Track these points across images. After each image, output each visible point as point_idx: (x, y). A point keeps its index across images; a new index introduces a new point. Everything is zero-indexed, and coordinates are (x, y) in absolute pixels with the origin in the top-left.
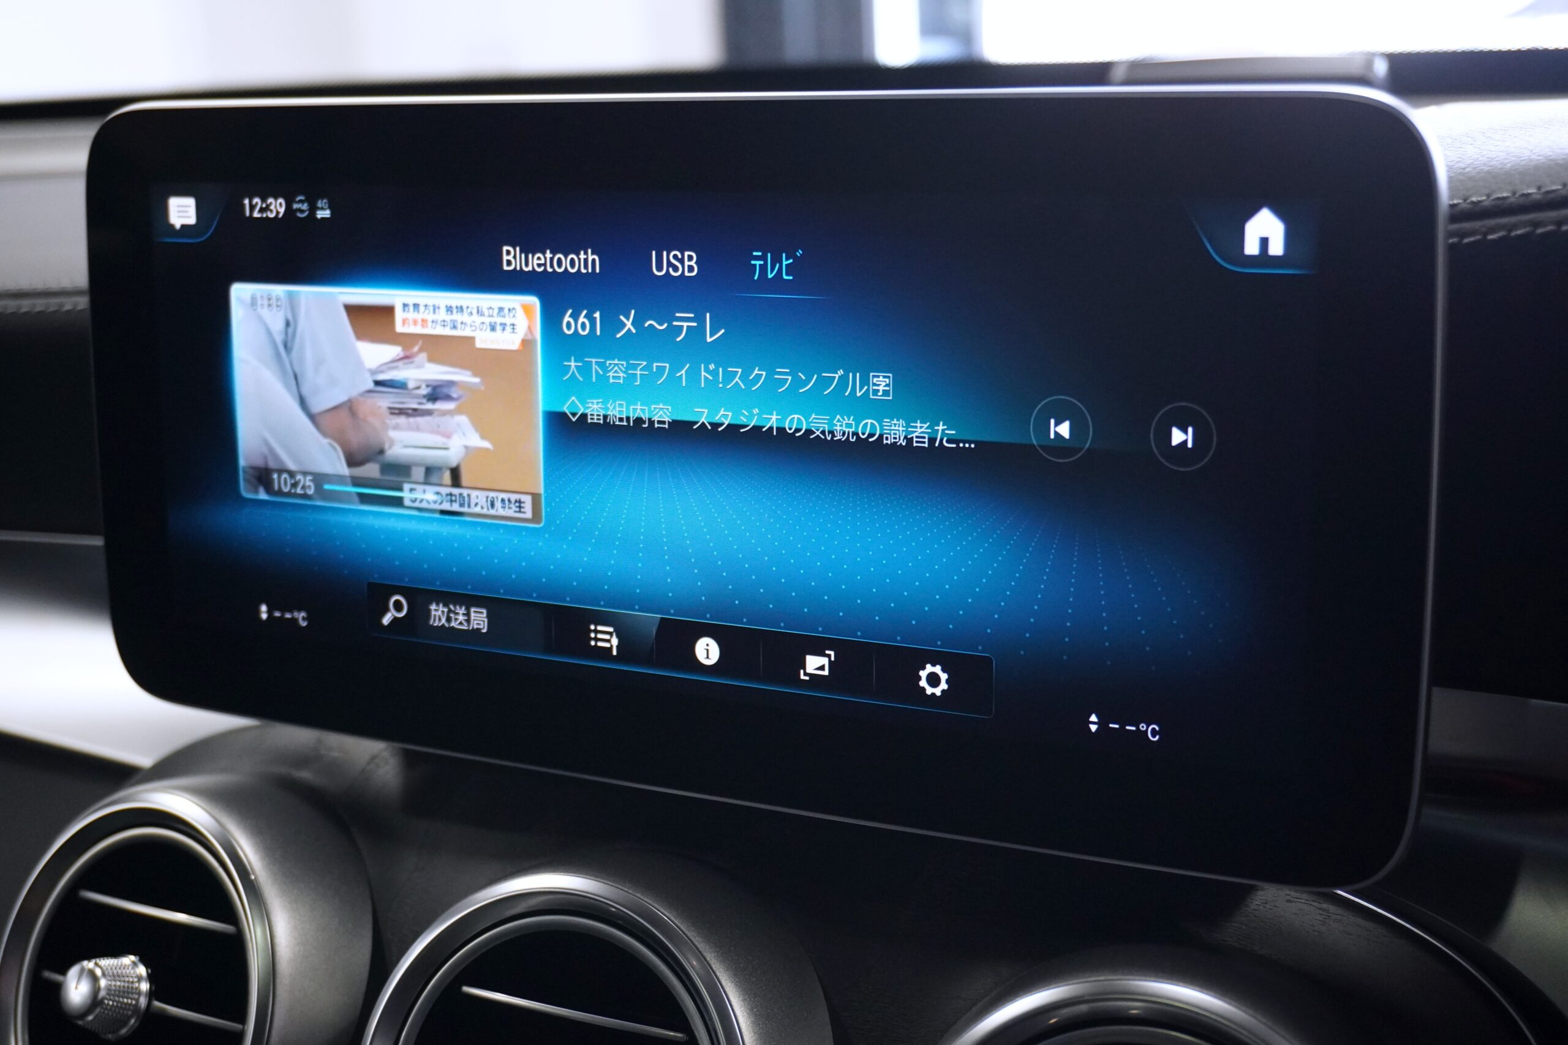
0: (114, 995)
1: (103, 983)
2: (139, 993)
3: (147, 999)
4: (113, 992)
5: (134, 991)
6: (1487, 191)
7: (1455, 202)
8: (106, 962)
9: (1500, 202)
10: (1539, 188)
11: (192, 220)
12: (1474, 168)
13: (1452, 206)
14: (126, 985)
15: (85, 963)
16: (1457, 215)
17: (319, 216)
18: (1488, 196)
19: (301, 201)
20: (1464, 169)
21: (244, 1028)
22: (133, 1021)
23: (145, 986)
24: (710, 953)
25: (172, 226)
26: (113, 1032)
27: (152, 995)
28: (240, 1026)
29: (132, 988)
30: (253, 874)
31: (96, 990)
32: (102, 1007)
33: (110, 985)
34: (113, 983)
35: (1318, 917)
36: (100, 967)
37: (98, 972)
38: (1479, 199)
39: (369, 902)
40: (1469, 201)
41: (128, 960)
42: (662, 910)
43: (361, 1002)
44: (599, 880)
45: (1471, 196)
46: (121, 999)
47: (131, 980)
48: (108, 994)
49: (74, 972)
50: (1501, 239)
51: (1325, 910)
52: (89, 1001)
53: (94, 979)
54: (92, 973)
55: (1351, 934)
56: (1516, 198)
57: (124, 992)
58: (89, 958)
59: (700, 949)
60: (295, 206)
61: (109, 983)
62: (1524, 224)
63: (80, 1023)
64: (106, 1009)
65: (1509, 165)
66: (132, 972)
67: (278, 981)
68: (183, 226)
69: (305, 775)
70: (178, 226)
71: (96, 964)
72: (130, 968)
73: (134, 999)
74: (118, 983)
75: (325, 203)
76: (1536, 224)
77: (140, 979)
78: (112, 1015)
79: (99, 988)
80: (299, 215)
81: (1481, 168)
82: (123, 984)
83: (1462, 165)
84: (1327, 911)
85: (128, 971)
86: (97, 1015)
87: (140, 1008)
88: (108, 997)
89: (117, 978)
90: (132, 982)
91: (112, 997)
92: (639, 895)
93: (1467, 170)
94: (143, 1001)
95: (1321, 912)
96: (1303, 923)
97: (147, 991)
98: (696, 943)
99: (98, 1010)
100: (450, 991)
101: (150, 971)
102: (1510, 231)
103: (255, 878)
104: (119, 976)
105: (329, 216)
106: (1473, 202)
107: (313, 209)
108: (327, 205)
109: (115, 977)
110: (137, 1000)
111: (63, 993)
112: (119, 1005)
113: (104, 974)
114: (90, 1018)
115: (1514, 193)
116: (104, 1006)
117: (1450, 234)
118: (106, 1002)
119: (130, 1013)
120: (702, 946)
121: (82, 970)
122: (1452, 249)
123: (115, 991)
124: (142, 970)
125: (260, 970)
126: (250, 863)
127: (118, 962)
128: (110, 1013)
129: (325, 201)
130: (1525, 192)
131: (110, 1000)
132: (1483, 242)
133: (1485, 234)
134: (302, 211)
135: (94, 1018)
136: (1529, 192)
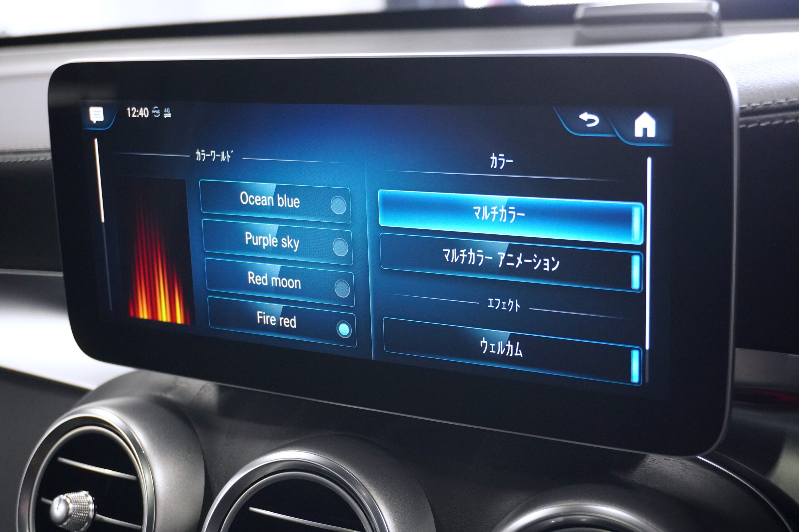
0: (76, 512)
1: (71, 506)
2: (89, 511)
3: (93, 513)
4: (76, 511)
5: (87, 509)
6: (759, 100)
7: (744, 106)
8: (72, 495)
9: (767, 107)
10: (787, 99)
11: (102, 119)
12: (754, 87)
13: (741, 108)
14: (82, 507)
15: (62, 496)
16: (744, 113)
17: (165, 117)
18: (761, 103)
19: (156, 109)
20: (749, 87)
21: (142, 527)
22: (87, 524)
23: (92, 506)
24: (373, 491)
25: (92, 122)
27: (96, 511)
28: (140, 527)
29: (86, 508)
30: (144, 450)
31: (67, 510)
32: (71, 519)
33: (75, 507)
34: (76, 506)
35: (681, 468)
36: (69, 498)
37: (68, 501)
38: (756, 105)
39: (203, 462)
40: (751, 106)
41: (84, 493)
42: (348, 469)
43: (200, 513)
44: (316, 454)
45: (751, 103)
46: (80, 514)
47: (85, 504)
48: (74, 512)
49: (57, 500)
50: (767, 126)
51: (684, 464)
52: (65, 515)
53: (67, 504)
54: (65, 501)
55: (697, 476)
56: (775, 105)
57: (81, 510)
58: (63, 493)
59: (368, 489)
60: (153, 112)
61: (74, 506)
62: (779, 118)
63: (61, 526)
65: (772, 86)
66: (85, 500)
67: (158, 504)
68: (97, 122)
69: (169, 396)
70: (95, 122)
71: (67, 496)
72: (84, 498)
73: (87, 514)
74: (78, 506)
75: (168, 110)
76: (785, 118)
77: (89, 503)
78: (76, 522)
79: (69, 509)
80: (155, 116)
81: (757, 87)
82: (81, 506)
83: (748, 85)
84: (685, 464)
85: (83, 500)
86: (69, 522)
87: (90, 517)
88: (74, 513)
89: (78, 503)
90: (86, 505)
91: (76, 513)
92: (336, 462)
93: (751, 88)
94: (91, 514)
95: (682, 465)
96: (673, 471)
97: (93, 509)
98: (366, 486)
99: (69, 520)
100: (244, 509)
101: (94, 499)
102: (772, 122)
103: (145, 453)
104: (79, 502)
105: (170, 117)
106: (753, 107)
107: (162, 113)
108: (169, 111)
109: (77, 502)
110: (88, 514)
111: (51, 510)
112: (79, 517)
113: (71, 502)
114: (65, 524)
115: (774, 102)
116: (72, 518)
117: (741, 123)
118: (73, 516)
119: (85, 520)
120: (368, 487)
121: (60, 500)
122: (742, 131)
123: (77, 510)
124: (90, 498)
125: (149, 498)
126: (142, 445)
127: (78, 495)
128: (75, 521)
129: (168, 109)
130: (779, 102)
131: (75, 514)
132: (758, 128)
133: (759, 123)
134: (157, 114)
135: (67, 524)
136: (781, 101)
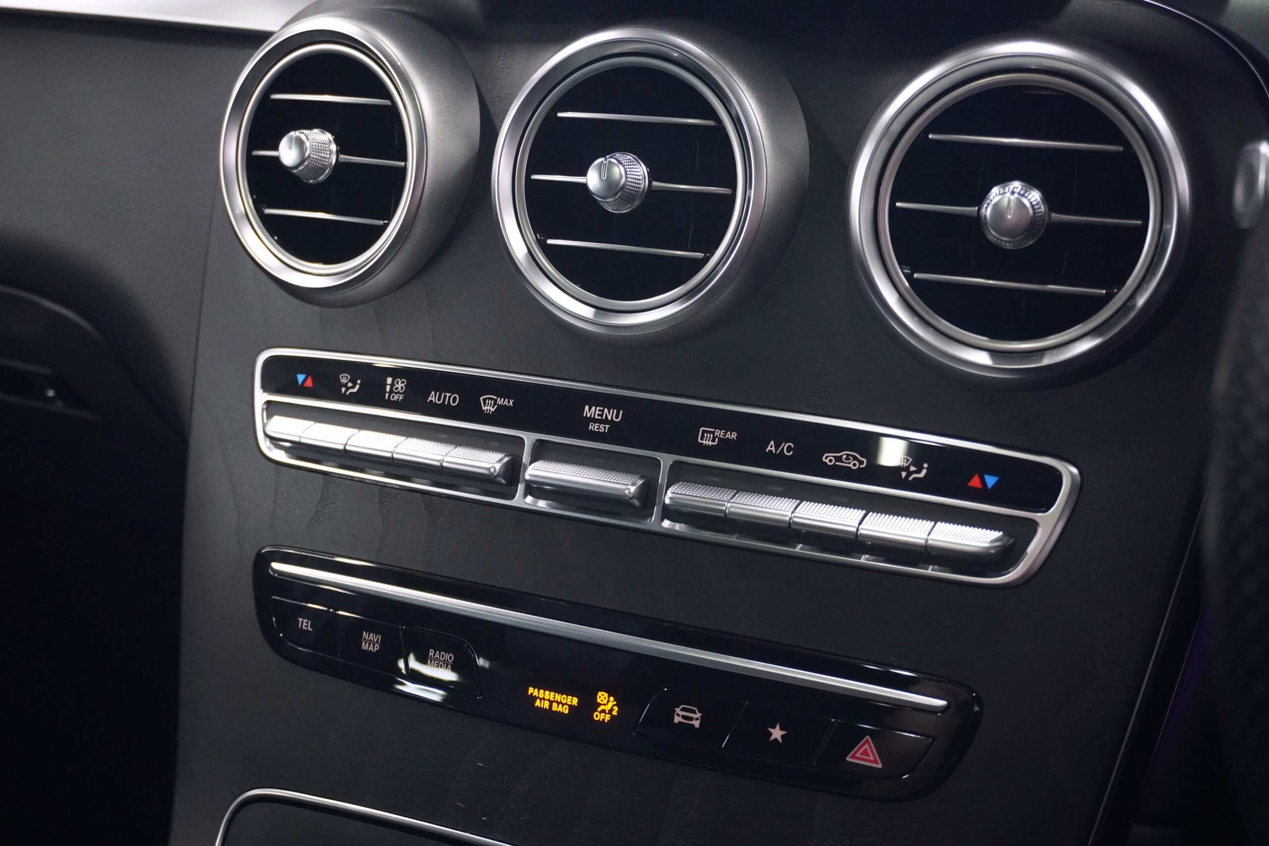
1: (306, 145)
2: (331, 152)
3: (336, 154)
4: (315, 150)
5: (327, 152)
8: (307, 132)
15: (292, 133)
21: (406, 165)
22: (327, 171)
23: (334, 147)
26: (313, 179)
27: (338, 152)
28: (403, 164)
30: (399, 62)
31: (303, 151)
32: (307, 163)
34: (314, 145)
36: (302, 135)
39: (473, 79)
41: (319, 131)
46: (320, 155)
47: (324, 143)
48: (312, 152)
49: (285, 138)
53: (301, 144)
54: (300, 140)
57: (321, 150)
58: (295, 130)
61: (310, 145)
63: (292, 173)
64: (312, 160)
66: (324, 139)
71: (299, 134)
72: (322, 136)
73: (327, 155)
77: (329, 142)
78: (314, 166)
79: (305, 150)
82: (319, 146)
85: (320, 138)
87: (332, 161)
90: (325, 147)
94: (333, 157)
97: (335, 149)
99: (304, 165)
100: (550, 118)
101: (333, 137)
104: (316, 141)
109: (313, 141)
110: (330, 157)
112: (319, 159)
113: (306, 140)
114: (301, 168)
118: (310, 159)
119: (325, 165)
121: (291, 137)
124: (329, 137)
126: (395, 55)
131: (312, 158)
135: (304, 168)
